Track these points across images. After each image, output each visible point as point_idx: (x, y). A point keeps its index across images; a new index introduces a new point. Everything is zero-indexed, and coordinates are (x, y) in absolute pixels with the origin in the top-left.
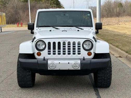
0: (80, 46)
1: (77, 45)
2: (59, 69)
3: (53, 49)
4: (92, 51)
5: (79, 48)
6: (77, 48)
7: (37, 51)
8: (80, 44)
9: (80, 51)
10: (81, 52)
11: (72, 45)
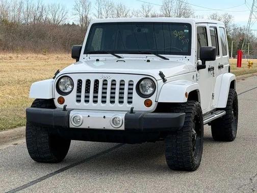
0: (132, 89)
1: (126, 87)
2: (87, 128)
3: (86, 93)
4: (152, 98)
5: (131, 91)
6: (126, 91)
7: (57, 96)
8: (132, 85)
9: (131, 98)
10: (133, 100)
11: (118, 87)
